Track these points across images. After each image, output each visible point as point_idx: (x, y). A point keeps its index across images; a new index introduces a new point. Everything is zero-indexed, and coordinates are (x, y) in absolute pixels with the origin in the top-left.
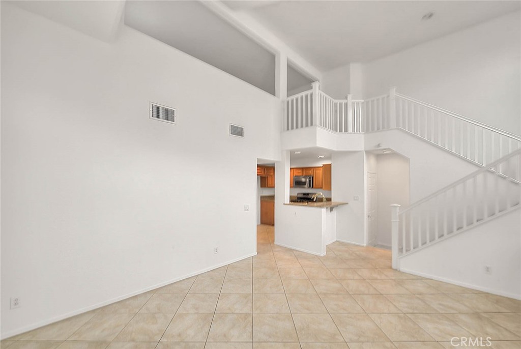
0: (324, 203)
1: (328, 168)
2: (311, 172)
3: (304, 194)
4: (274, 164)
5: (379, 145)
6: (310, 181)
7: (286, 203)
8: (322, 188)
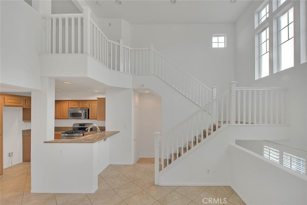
0: (99, 133)
1: (102, 102)
2: (87, 105)
3: (81, 125)
4: (30, 93)
5: (143, 86)
6: (86, 112)
7: (47, 140)
8: (97, 119)
